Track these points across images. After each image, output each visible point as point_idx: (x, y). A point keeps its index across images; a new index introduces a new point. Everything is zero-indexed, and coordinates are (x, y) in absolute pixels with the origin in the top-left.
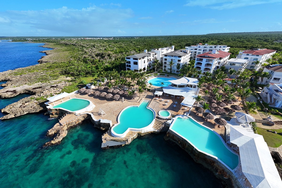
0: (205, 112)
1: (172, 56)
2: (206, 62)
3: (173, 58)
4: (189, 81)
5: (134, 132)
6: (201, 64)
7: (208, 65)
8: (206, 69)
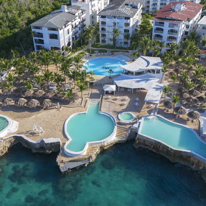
0: (176, 106)
1: (115, 17)
2: (169, 27)
3: (117, 20)
4: (148, 63)
5: (95, 146)
6: (162, 30)
7: (172, 31)
8: (171, 38)
